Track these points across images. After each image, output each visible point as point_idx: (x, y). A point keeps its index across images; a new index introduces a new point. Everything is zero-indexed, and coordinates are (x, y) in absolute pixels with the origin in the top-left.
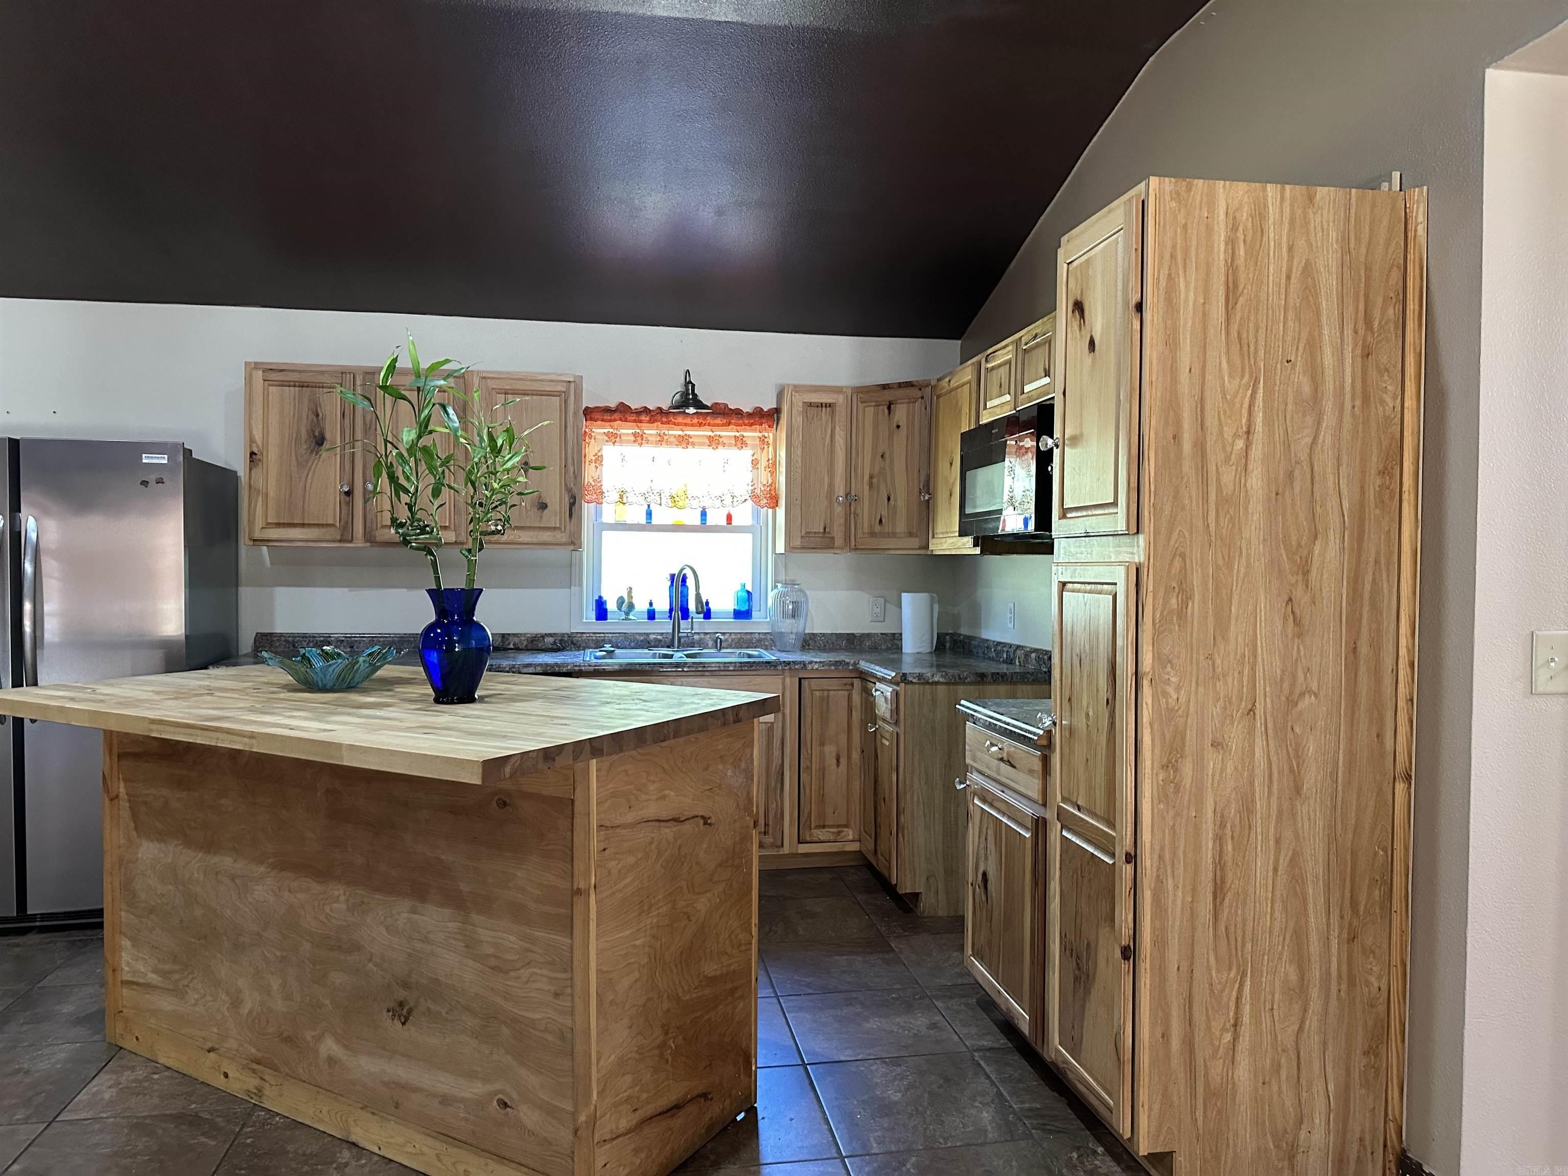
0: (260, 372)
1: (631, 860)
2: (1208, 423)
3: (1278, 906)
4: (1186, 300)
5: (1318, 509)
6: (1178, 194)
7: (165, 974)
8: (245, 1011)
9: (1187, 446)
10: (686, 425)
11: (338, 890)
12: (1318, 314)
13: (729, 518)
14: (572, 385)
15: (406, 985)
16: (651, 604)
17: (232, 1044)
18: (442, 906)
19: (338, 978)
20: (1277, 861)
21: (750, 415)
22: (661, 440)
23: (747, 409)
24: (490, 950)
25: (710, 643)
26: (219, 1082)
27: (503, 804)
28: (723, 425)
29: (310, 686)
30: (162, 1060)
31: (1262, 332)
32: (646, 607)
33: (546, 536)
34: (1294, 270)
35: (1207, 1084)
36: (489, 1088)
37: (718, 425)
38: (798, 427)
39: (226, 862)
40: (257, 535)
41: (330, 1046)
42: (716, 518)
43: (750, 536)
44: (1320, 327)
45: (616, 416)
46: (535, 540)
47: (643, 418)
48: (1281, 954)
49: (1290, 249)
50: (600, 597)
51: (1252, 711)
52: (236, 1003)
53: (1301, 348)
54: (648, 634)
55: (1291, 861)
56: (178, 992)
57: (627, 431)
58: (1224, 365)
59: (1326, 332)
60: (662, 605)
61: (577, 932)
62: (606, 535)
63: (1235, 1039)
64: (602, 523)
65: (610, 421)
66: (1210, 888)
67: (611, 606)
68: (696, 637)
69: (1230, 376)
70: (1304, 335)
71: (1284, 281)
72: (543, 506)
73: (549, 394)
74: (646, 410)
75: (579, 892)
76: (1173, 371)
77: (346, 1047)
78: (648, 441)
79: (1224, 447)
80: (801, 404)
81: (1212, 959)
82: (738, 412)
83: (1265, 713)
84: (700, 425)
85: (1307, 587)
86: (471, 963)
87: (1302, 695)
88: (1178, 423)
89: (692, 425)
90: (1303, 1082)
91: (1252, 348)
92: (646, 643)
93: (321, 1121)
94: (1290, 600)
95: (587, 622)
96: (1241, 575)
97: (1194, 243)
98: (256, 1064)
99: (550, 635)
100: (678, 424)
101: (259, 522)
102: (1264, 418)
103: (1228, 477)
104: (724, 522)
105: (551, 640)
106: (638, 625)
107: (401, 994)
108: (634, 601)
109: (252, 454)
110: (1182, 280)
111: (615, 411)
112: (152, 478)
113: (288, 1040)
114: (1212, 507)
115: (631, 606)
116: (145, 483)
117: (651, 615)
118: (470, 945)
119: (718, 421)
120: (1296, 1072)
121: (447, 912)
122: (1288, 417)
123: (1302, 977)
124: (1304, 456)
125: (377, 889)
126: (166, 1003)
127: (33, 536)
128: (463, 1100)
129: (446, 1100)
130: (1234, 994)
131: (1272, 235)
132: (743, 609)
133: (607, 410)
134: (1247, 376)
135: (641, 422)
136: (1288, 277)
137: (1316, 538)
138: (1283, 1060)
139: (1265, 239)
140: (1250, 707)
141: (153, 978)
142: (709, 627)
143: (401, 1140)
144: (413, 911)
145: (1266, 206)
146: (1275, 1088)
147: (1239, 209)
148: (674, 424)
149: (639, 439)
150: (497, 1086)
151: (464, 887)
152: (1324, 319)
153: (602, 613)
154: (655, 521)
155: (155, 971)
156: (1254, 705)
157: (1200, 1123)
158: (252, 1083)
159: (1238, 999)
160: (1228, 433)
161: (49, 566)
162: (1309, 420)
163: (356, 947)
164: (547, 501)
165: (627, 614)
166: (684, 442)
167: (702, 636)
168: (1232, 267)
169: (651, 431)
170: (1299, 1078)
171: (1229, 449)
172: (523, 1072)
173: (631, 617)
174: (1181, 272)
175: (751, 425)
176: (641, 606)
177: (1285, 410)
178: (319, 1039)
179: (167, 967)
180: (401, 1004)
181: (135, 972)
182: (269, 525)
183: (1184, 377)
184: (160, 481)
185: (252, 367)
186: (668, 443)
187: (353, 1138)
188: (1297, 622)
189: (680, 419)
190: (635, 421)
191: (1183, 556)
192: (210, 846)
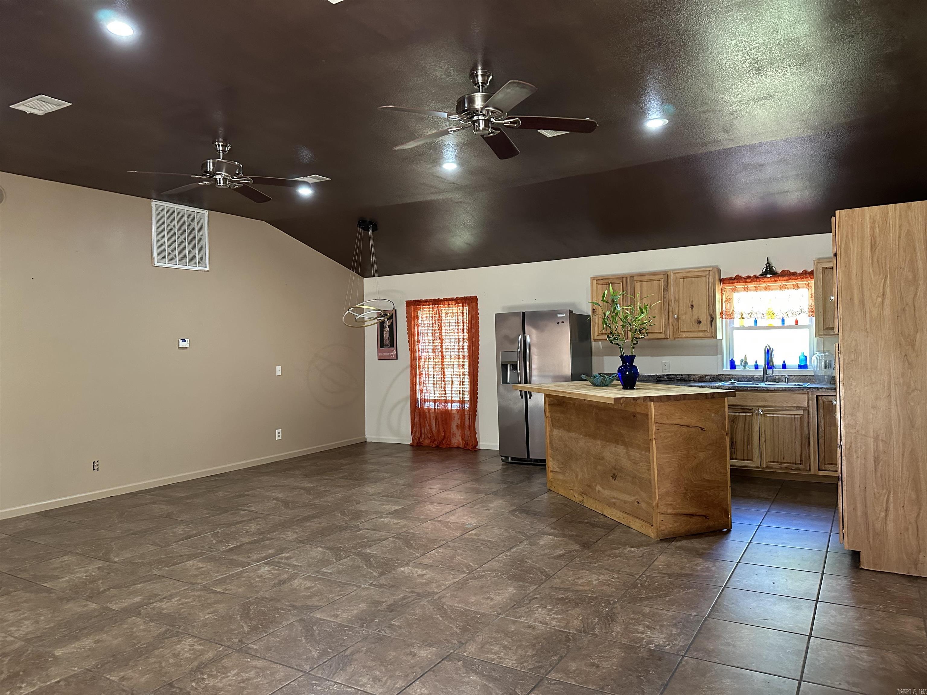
0: (595, 281)
1: (669, 434)
2: (865, 293)
3: (905, 468)
4: (853, 252)
5: (918, 322)
6: (848, 215)
7: (560, 468)
8: (579, 478)
9: (856, 301)
10: (768, 282)
11: (599, 442)
12: (914, 248)
13: (797, 322)
14: (711, 272)
15: (615, 469)
16: (756, 362)
17: (576, 488)
18: (622, 445)
19: (599, 467)
20: (904, 452)
21: (800, 274)
22: (756, 289)
23: (800, 271)
24: (633, 458)
25: (784, 380)
26: (573, 499)
27: (634, 416)
28: (787, 280)
29: (594, 385)
30: (560, 493)
31: (888, 259)
32: (754, 364)
33: (701, 334)
34: (902, 234)
35: (874, 529)
36: (635, 498)
37: (784, 280)
38: (820, 279)
39: (573, 434)
40: (596, 338)
41: (598, 488)
42: (790, 322)
43: (808, 329)
44: (916, 254)
45: (735, 281)
46: (696, 336)
47: (748, 280)
48: (907, 486)
49: (900, 227)
50: (732, 359)
51: (889, 396)
52: (577, 476)
53: (907, 263)
54: (753, 375)
55: (911, 452)
56: (563, 473)
57: (740, 286)
58: (871, 271)
59: (919, 255)
60: (762, 363)
61: (651, 451)
62: (735, 331)
63: (886, 516)
64: (733, 327)
65: (733, 283)
66: (872, 459)
67: (737, 363)
68: (777, 377)
69: (874, 276)
70: (908, 258)
71: (897, 239)
72: (700, 322)
73: (701, 277)
74: (749, 277)
75: (650, 440)
76: (849, 276)
77: (602, 488)
78: (750, 290)
79: (873, 301)
80: (821, 268)
81: (875, 485)
82: (794, 274)
83: (895, 396)
84: (775, 281)
85: (914, 350)
86: (629, 462)
87: (913, 391)
88: (852, 294)
89: (772, 281)
90: (920, 536)
91: (884, 265)
92: (751, 379)
93: (597, 509)
94: (906, 355)
95: (726, 369)
96: (882, 346)
97: (856, 231)
98: (582, 493)
99: (709, 375)
100: (764, 282)
101: (596, 334)
102: (891, 289)
103: (875, 312)
104: (794, 324)
105: (709, 377)
106: (750, 371)
107: (614, 471)
108: (747, 361)
109: (593, 309)
110: (851, 244)
111: (734, 279)
112: (560, 322)
113: (589, 486)
114: (868, 322)
115: (746, 363)
116: (558, 323)
117: (757, 367)
118: (629, 456)
119: (785, 278)
120: (916, 532)
121: (623, 447)
122: (902, 288)
123: (918, 497)
124: (910, 302)
125: (607, 441)
126: (561, 477)
127: (529, 341)
128: (629, 502)
129: (625, 502)
130: (885, 499)
131: (891, 223)
132: (803, 364)
133: (731, 279)
134: (882, 275)
135: (747, 282)
136: (900, 237)
137: (917, 332)
138: (910, 527)
139: (888, 225)
140: (888, 394)
141: (558, 469)
142: (784, 373)
143: (615, 513)
144: (616, 447)
145: (888, 213)
146: (906, 536)
147: (876, 215)
148: (763, 282)
149: (746, 289)
150: (636, 497)
151: (627, 440)
152: (918, 251)
153: (733, 365)
154: (759, 325)
155: (558, 468)
156: (890, 394)
157: (871, 542)
158: (581, 498)
159: (887, 501)
160: (874, 296)
161: (534, 350)
162: (912, 288)
163: (603, 458)
164: (701, 320)
165: (744, 366)
166: (767, 289)
167: (780, 377)
168: (873, 236)
169: (751, 286)
170: (918, 535)
171: (875, 301)
172: (642, 493)
173: (746, 368)
174: (851, 242)
175: (802, 279)
176: (751, 363)
177: (900, 286)
178: (596, 485)
179: (561, 466)
180: (614, 474)
181: (554, 468)
182: (599, 335)
183: (854, 277)
184: (563, 322)
185: (593, 279)
186: (760, 290)
187: (605, 514)
188: (909, 364)
189: (766, 279)
190: (744, 282)
191: (856, 340)
192: (569, 430)
